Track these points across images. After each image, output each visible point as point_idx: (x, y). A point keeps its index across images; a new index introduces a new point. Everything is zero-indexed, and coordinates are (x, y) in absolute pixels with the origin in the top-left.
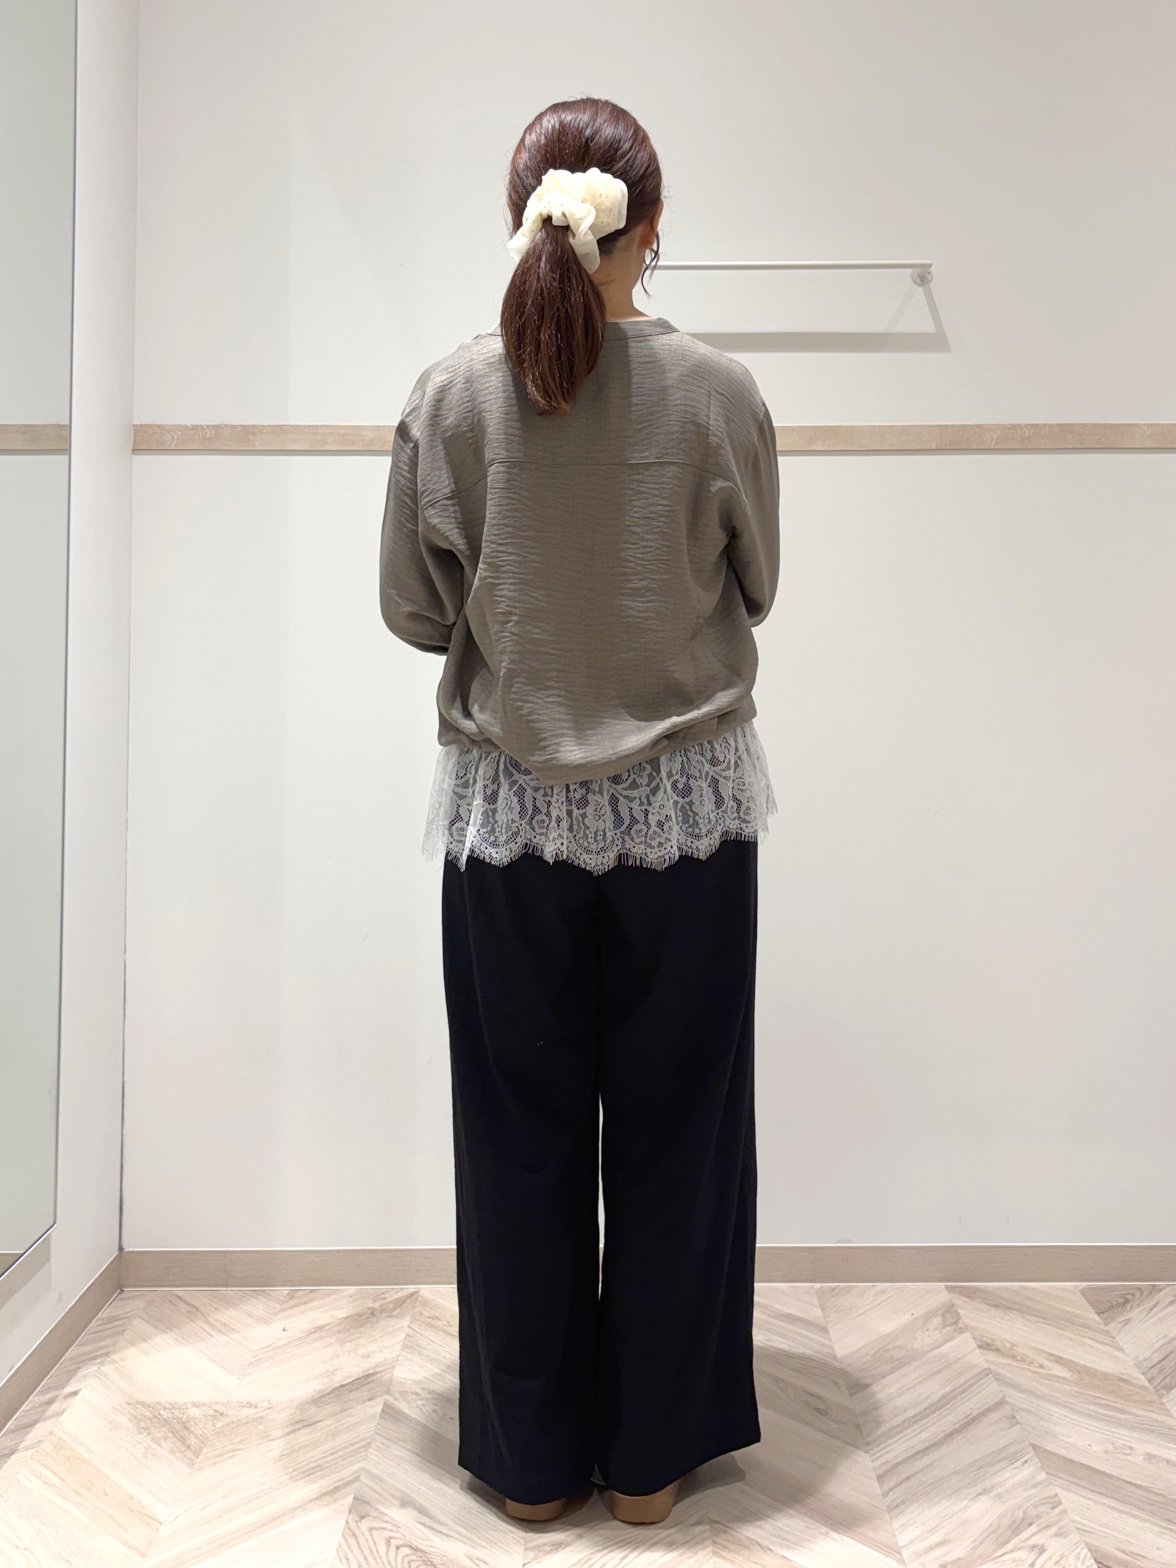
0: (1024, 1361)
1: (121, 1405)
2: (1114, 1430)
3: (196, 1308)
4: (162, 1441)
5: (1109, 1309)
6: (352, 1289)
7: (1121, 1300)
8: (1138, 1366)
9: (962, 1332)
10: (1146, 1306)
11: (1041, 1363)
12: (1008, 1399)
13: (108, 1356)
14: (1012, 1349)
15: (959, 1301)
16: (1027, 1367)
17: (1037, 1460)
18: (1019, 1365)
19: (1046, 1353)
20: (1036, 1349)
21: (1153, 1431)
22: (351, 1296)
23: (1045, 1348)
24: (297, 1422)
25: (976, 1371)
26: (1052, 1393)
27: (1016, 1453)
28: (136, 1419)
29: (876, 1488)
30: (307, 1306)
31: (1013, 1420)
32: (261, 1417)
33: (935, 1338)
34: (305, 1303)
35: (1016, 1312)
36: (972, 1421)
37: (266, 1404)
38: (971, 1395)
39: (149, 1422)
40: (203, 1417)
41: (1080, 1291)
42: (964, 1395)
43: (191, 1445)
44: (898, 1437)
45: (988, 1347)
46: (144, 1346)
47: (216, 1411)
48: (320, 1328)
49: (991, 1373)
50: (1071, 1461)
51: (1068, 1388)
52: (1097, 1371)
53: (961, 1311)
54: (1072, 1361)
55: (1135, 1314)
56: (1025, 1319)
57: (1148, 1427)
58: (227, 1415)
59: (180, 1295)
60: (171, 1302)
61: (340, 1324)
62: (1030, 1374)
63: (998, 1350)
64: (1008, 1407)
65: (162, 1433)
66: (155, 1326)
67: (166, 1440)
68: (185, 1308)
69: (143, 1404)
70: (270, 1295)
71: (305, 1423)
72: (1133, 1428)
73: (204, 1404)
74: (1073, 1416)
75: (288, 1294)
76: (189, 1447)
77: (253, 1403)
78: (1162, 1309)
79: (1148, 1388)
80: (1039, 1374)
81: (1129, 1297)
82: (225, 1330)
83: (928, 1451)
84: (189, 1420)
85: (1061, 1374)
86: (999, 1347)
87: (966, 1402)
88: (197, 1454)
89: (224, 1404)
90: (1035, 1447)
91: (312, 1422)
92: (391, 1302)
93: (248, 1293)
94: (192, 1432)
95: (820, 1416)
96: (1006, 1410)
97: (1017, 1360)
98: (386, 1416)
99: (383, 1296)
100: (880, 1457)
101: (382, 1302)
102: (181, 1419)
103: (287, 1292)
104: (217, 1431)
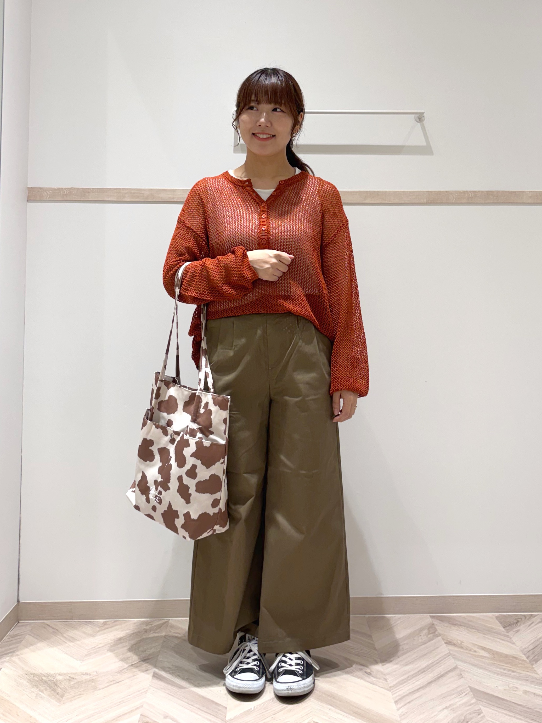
0: (466, 649)
1: (22, 675)
2: (510, 680)
3: (57, 630)
4: (45, 691)
5: (509, 625)
6: (136, 620)
7: (515, 621)
8: (522, 651)
9: (437, 637)
10: (527, 624)
11: (475, 650)
12: (458, 666)
13: (14, 653)
14: (461, 644)
15: (436, 622)
16: (467, 652)
17: (471, 694)
18: (465, 651)
19: (478, 645)
20: (473, 644)
21: (527, 680)
22: (134, 624)
23: (477, 643)
24: (111, 681)
25: (444, 654)
26: (480, 664)
27: (461, 691)
28: (30, 681)
29: (394, 707)
31: (461, 676)
32: (93, 680)
33: (424, 639)
34: (112, 627)
35: (464, 627)
36: (441, 676)
37: (95, 674)
38: (440, 665)
39: (37, 682)
40: (63, 680)
41: (496, 617)
42: (437, 665)
43: (59, 693)
44: (405, 684)
45: (451, 643)
46: (32, 648)
47: (70, 677)
48: (121, 638)
49: (451, 655)
50: (487, 694)
51: (487, 661)
52: (502, 653)
53: (437, 627)
54: (490, 649)
55: (522, 627)
56: (468, 630)
57: (526, 679)
58: (76, 679)
59: (49, 624)
60: (44, 627)
61: (130, 637)
62: (470, 655)
63: (454, 645)
64: (459, 670)
65: (44, 687)
66: (37, 638)
67: (46, 690)
68: (51, 630)
69: (34, 675)
70: (94, 624)
71: (115, 682)
72: (518, 679)
73: (65, 674)
74: (489, 674)
77: (89, 673)
78: (535, 625)
79: (526, 661)
80: (474, 655)
81: (519, 620)
82: (73, 639)
83: (419, 690)
84: (57, 681)
85: (484, 655)
86: (456, 644)
87: (438, 668)
88: (62, 696)
89: (74, 674)
90: (471, 688)
91: (118, 681)
92: (155, 626)
93: (83, 623)
94: (59, 686)
95: (367, 675)
96: (457, 671)
97: (464, 649)
98: (155, 678)
99: (151, 623)
100: (396, 693)
101: (150, 626)
102: (53, 681)
103: (102, 622)
104: (71, 686)
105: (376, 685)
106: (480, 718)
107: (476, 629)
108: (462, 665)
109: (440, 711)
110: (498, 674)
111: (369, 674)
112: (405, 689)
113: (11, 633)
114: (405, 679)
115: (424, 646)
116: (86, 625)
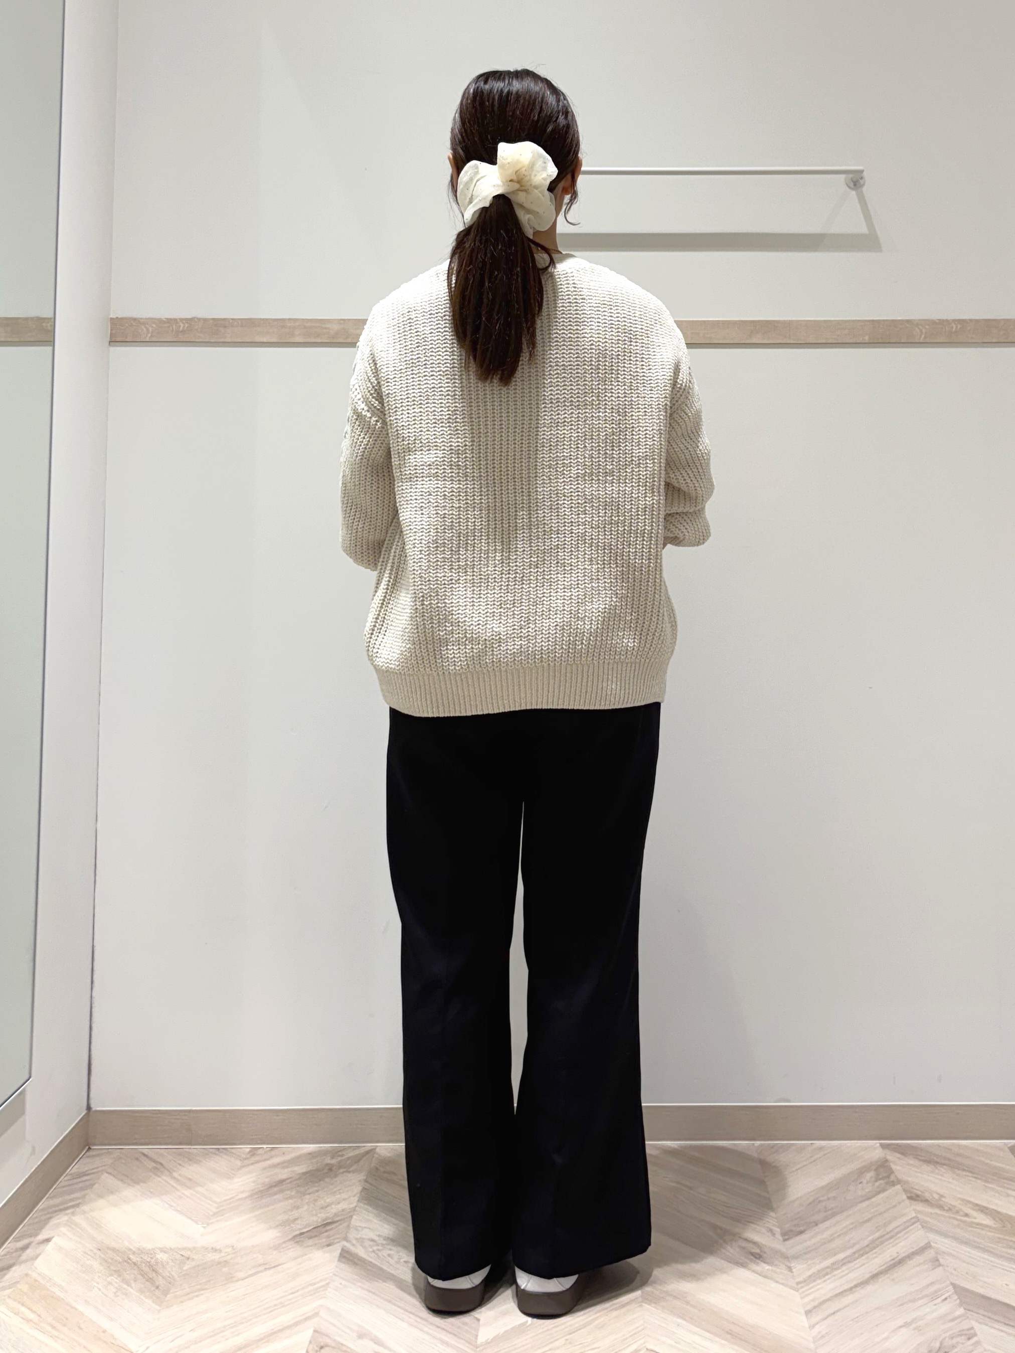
0: (949, 1210)
1: (91, 1250)
3: (161, 1163)
4: (132, 1282)
6: (311, 1147)
9: (893, 1185)
11: (967, 1212)
12: (932, 1244)
13: (78, 1207)
14: (940, 1199)
15: (892, 1157)
16: (953, 1216)
17: (956, 1297)
18: (944, 1213)
19: (973, 1204)
20: (963, 1200)
22: (310, 1154)
23: (972, 1200)
24: (260, 1265)
25: (904, 1219)
26: (975, 1239)
27: (936, 1292)
28: (106, 1263)
29: (804, 1321)
30: (268, 1162)
31: (936, 1262)
32: (225, 1261)
33: (867, 1190)
34: (266, 1160)
35: (945, 1167)
36: (898, 1263)
37: (229, 1250)
38: (897, 1241)
39: (119, 1265)
40: (170, 1261)
41: (1009, 1148)
42: (892, 1241)
43: (160, 1285)
44: (827, 1277)
45: (919, 1199)
46: (109, 1196)
47: (182, 1256)
48: (281, 1182)
49: (919, 1221)
50: (989, 1299)
51: (989, 1234)
53: (893, 1167)
54: (996, 1211)
56: (954, 1173)
58: (193, 1259)
59: (146, 1153)
60: (137, 1159)
61: (299, 1179)
62: (956, 1223)
63: (926, 1201)
64: (932, 1251)
65: (132, 1275)
66: (121, 1180)
68: (150, 1164)
69: (114, 1250)
70: (233, 1153)
71: (267, 1266)
73: (172, 1250)
74: (993, 1259)
75: (249, 1152)
76: (157, 1287)
77: (218, 1247)
80: (964, 1222)
82: (190, 1183)
83: (854, 1290)
84: (157, 1263)
85: (984, 1222)
86: (928, 1198)
87: (893, 1246)
88: (166, 1293)
89: (189, 1249)
90: (954, 1285)
91: (273, 1265)
92: (348, 1158)
93: (211, 1150)
94: (160, 1274)
95: (754, 1258)
96: (931, 1253)
97: (944, 1210)
98: (344, 1260)
99: (340, 1153)
100: (808, 1295)
101: (340, 1158)
102: (149, 1262)
103: (248, 1150)
104: (184, 1273)
105: (771, 1278)
106: (972, 1345)
107: (969, 1171)
108: (942, 1243)
109: (895, 1331)
111: (759, 1257)
112: (827, 1287)
113: (74, 1169)
114: (827, 1267)
115: (867, 1202)
116: (215, 1154)
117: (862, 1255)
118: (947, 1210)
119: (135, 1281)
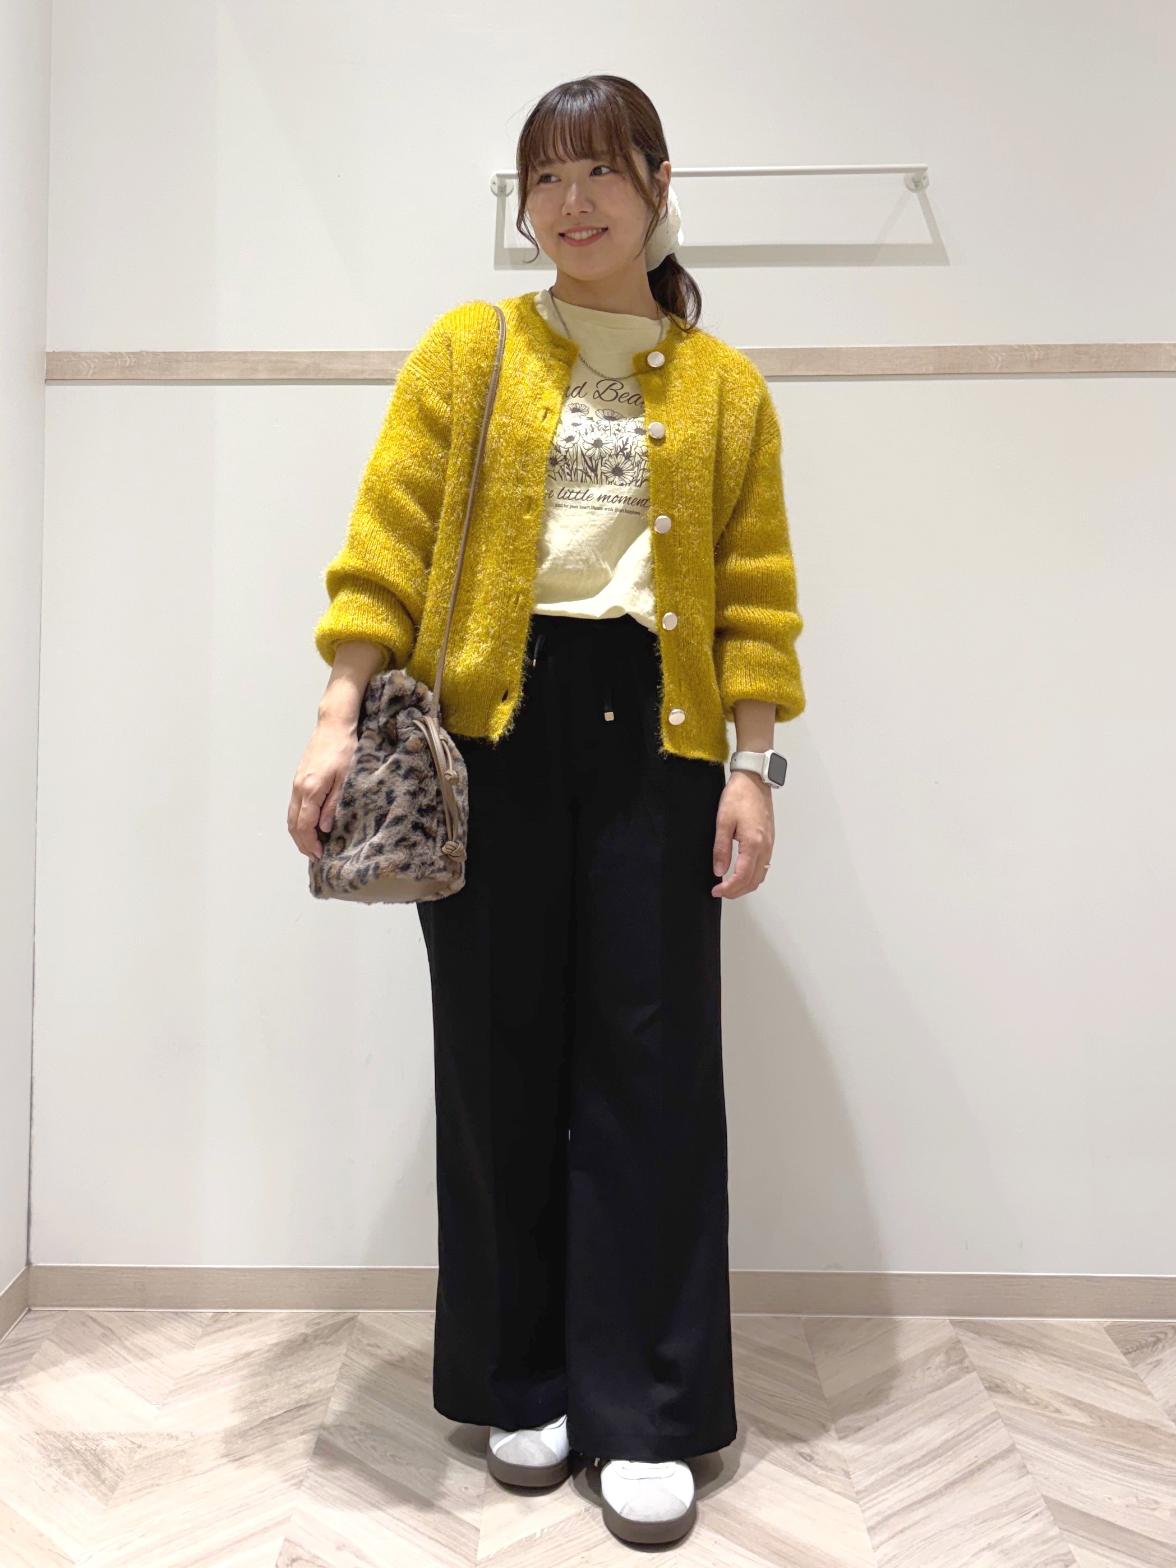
0: (1037, 1404)
1: (29, 1435)
2: (1139, 1482)
3: (110, 1330)
4: (74, 1474)
5: (1138, 1348)
6: (284, 1312)
7: (1151, 1340)
9: (968, 1372)
11: (1057, 1406)
12: (1018, 1447)
13: (15, 1381)
14: (1025, 1391)
15: (966, 1337)
16: (1039, 1411)
17: (1049, 1513)
18: (1031, 1408)
19: (1064, 1396)
20: (1052, 1392)
22: (282, 1321)
23: (1061, 1391)
25: (982, 1416)
26: (1068, 1440)
27: (1025, 1505)
28: (46, 1450)
29: (869, 1541)
30: (232, 1331)
31: (1023, 1470)
32: (183, 1451)
33: (936, 1378)
34: (230, 1328)
35: (1030, 1351)
36: (977, 1469)
37: (187, 1437)
38: (974, 1442)
39: (60, 1453)
40: (118, 1449)
41: (1104, 1328)
42: (968, 1441)
43: (106, 1479)
44: (892, 1486)
45: (999, 1389)
46: (54, 1370)
47: (133, 1443)
48: (247, 1355)
49: (1000, 1417)
50: (1089, 1516)
51: (1088, 1435)
52: (1123, 1417)
53: (967, 1349)
54: (1092, 1406)
56: (1041, 1358)
58: (145, 1447)
59: (94, 1317)
60: (84, 1324)
61: (268, 1351)
62: (1044, 1420)
63: (1008, 1392)
64: (1018, 1455)
65: (75, 1467)
66: (64, 1349)
68: (99, 1331)
69: (54, 1434)
70: (192, 1318)
71: (232, 1458)
73: (120, 1435)
74: (1092, 1467)
75: (213, 1317)
76: (103, 1482)
77: (174, 1434)
80: (1054, 1419)
81: (1161, 1336)
82: (143, 1354)
83: (926, 1502)
84: (104, 1452)
85: (1079, 1420)
86: (1010, 1390)
87: (970, 1449)
88: (113, 1489)
89: (141, 1436)
90: (1046, 1499)
91: (239, 1456)
92: (326, 1327)
93: (169, 1315)
94: (107, 1465)
95: (804, 1461)
96: (1015, 1458)
97: (1029, 1404)
98: (320, 1452)
99: (317, 1321)
101: (316, 1327)
102: (94, 1450)
103: (211, 1314)
104: (134, 1464)
105: (825, 1486)
108: (1027, 1445)
109: (977, 1554)
110: (1112, 1467)
111: (809, 1458)
112: (894, 1498)
113: (12, 1335)
115: (938, 1393)
116: (174, 1319)
117: (934, 1458)
118: (1033, 1405)
119: (78, 1472)
